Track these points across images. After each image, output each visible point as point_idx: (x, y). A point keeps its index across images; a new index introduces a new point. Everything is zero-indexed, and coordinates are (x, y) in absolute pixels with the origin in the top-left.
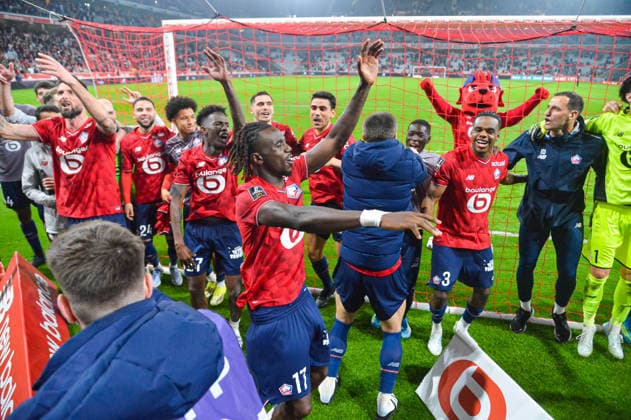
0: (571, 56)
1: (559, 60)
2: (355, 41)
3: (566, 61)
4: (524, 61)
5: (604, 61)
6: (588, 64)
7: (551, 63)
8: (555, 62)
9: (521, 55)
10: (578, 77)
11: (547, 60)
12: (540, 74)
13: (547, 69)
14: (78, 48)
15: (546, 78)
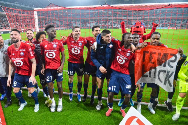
0: (174, 21)
1: (169, 22)
2: (99, 17)
3: (172, 22)
4: (157, 22)
5: (185, 22)
6: (180, 23)
7: (167, 23)
8: (168, 22)
9: (157, 20)
10: (176, 27)
11: (165, 22)
12: (163, 27)
13: (165, 25)
14: (7, 21)
15: (165, 28)
